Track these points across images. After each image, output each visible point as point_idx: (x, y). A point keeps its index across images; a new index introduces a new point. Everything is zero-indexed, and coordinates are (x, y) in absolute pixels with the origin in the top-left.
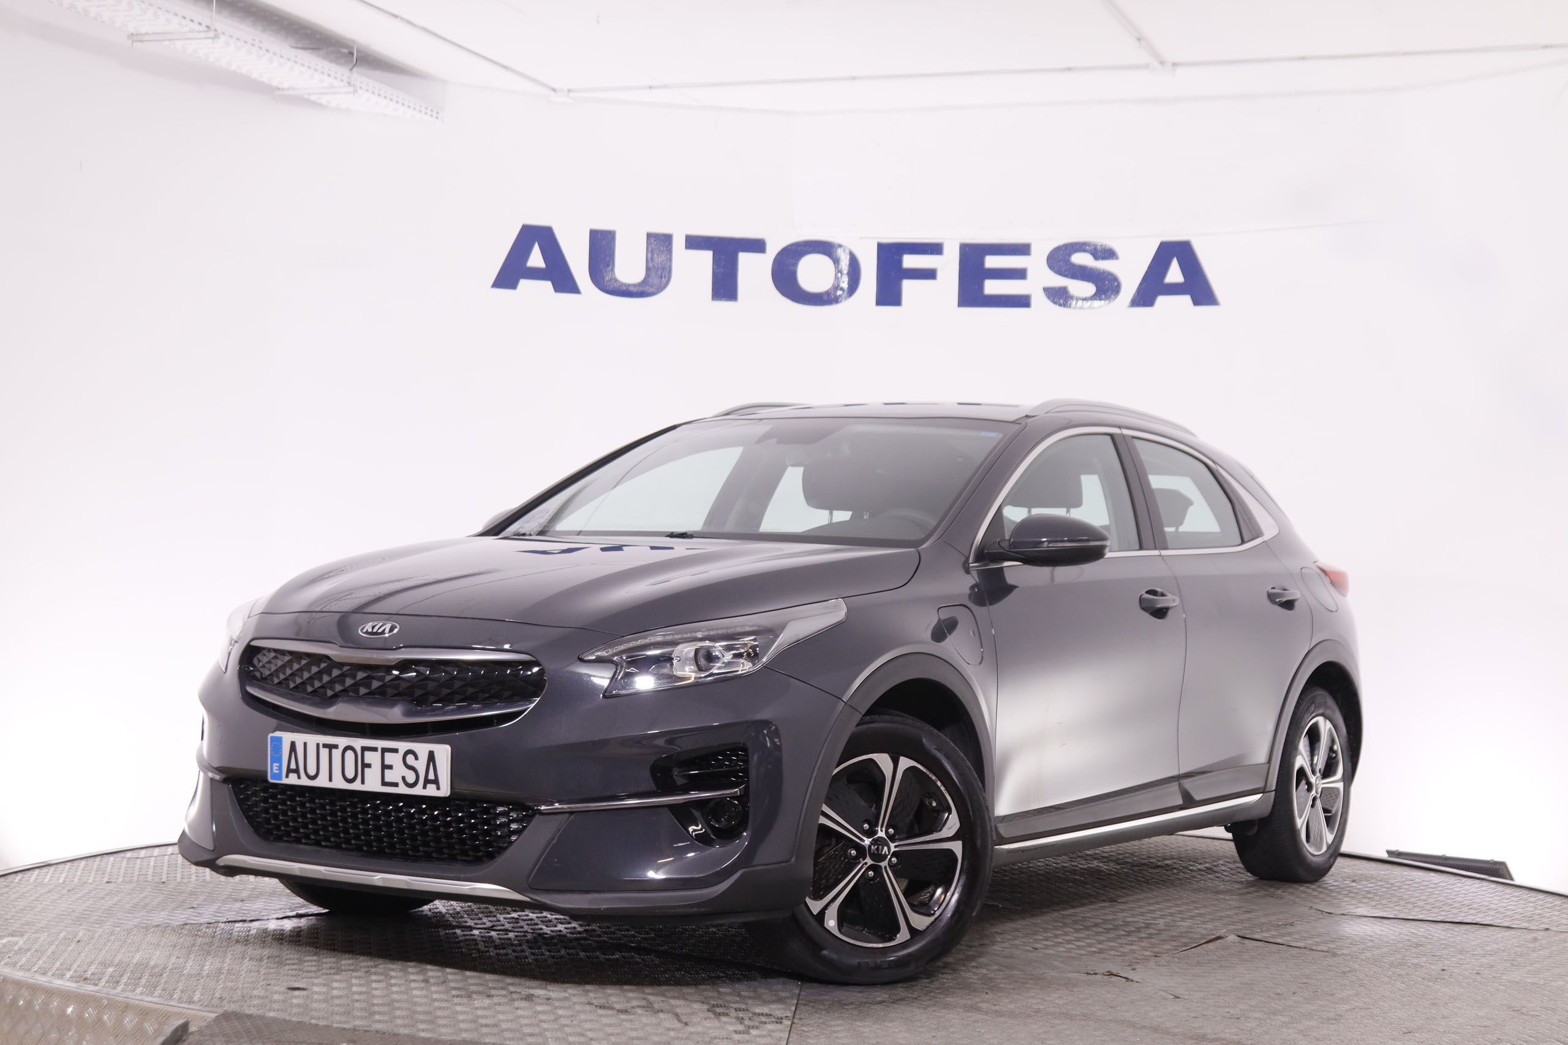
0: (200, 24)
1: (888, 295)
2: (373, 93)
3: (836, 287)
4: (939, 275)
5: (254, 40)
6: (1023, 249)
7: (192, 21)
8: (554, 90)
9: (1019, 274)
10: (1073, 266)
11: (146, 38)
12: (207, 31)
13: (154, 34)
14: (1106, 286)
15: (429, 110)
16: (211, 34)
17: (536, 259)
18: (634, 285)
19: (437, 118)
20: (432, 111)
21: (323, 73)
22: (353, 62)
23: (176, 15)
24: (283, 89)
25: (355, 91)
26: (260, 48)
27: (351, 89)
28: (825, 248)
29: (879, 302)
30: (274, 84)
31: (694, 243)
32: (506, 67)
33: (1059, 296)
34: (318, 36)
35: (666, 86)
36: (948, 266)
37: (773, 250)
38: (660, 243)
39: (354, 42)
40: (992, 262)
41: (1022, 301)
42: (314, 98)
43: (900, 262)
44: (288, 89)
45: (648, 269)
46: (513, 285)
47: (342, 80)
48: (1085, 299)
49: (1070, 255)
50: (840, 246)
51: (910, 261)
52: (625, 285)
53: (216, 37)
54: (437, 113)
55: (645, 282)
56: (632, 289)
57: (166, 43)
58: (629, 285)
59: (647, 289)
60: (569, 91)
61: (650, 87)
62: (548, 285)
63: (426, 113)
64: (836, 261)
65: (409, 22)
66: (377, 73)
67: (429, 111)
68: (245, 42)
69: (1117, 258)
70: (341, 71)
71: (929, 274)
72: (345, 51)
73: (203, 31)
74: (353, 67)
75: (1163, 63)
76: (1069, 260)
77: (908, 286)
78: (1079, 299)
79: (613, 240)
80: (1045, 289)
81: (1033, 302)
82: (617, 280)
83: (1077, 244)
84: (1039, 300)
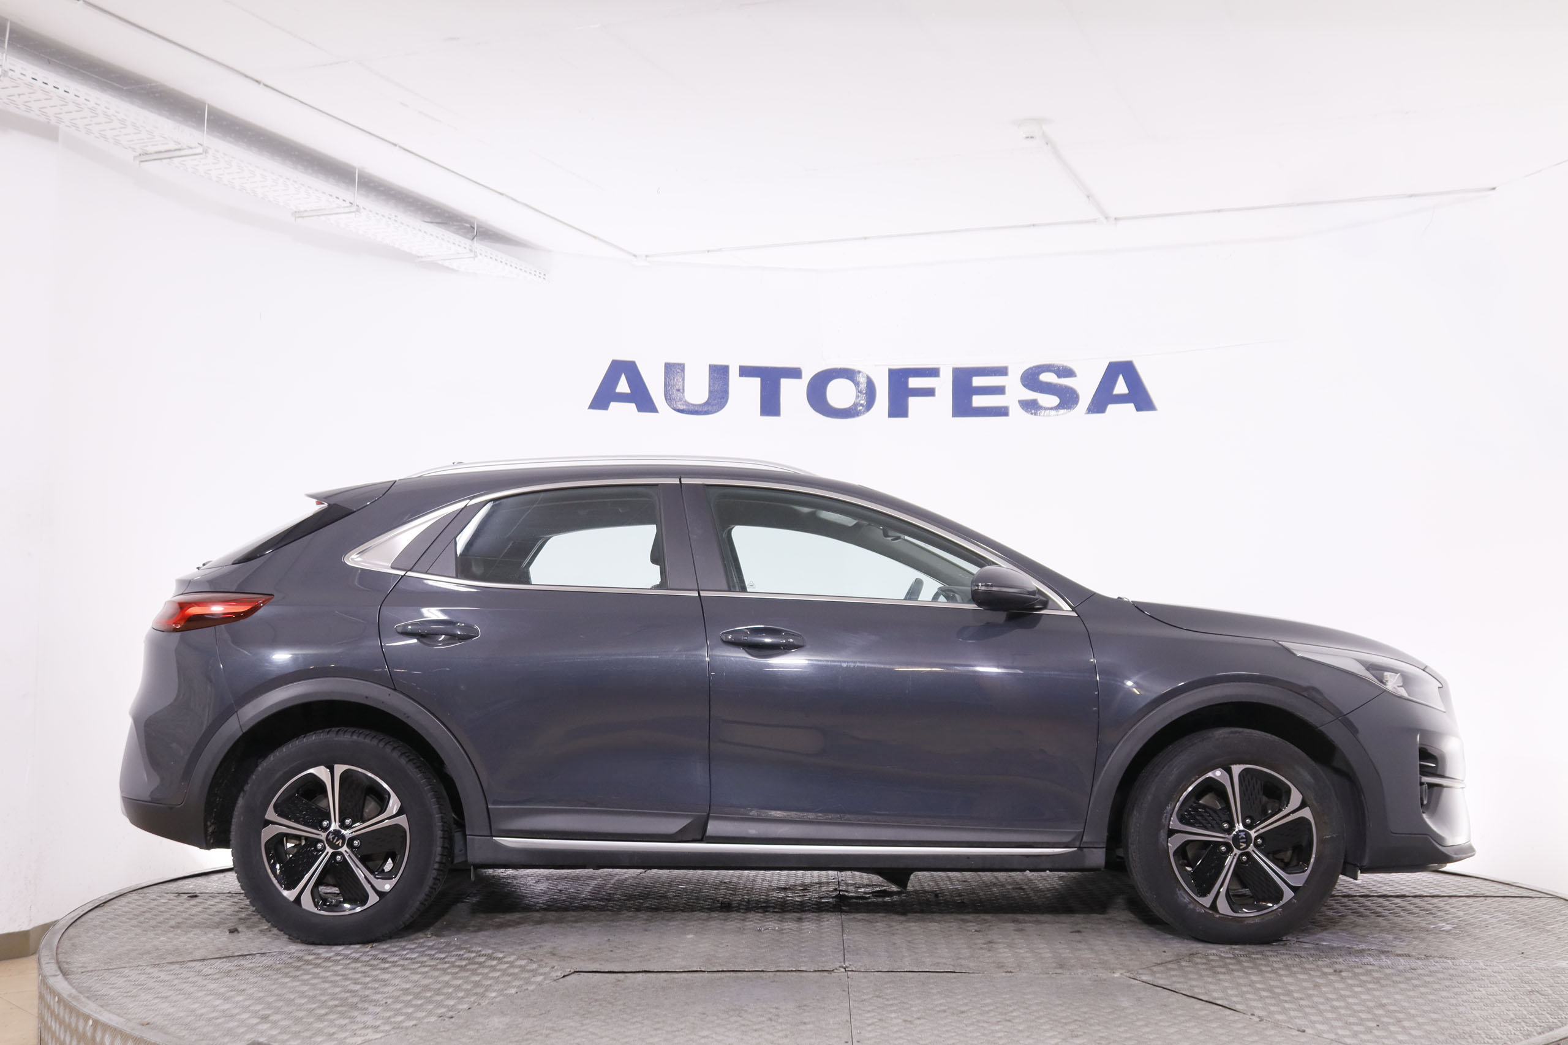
0: (344, 201)
1: (898, 409)
2: (491, 258)
3: (855, 405)
4: (937, 392)
5: (390, 215)
6: (1002, 371)
7: (337, 198)
8: (635, 256)
9: (1000, 390)
10: (1042, 383)
11: (306, 214)
12: (351, 206)
13: (311, 210)
14: (1068, 398)
15: (538, 273)
16: (354, 209)
17: (623, 387)
18: (700, 405)
19: (544, 278)
20: (540, 273)
21: (449, 242)
22: (474, 232)
23: (324, 193)
24: (422, 257)
25: (476, 256)
26: (396, 221)
27: (472, 255)
28: (848, 374)
29: (891, 415)
30: (414, 252)
31: (746, 371)
32: (595, 237)
33: (1031, 406)
34: (447, 215)
35: (720, 250)
36: (944, 385)
37: (807, 376)
38: (719, 374)
39: (475, 218)
40: (978, 381)
41: (1002, 412)
42: (446, 263)
43: (907, 383)
44: (425, 257)
45: (710, 392)
46: (605, 407)
47: (465, 248)
48: (1051, 409)
49: (1039, 375)
50: (859, 372)
51: (914, 383)
52: (692, 405)
53: (358, 211)
54: (545, 275)
55: (707, 403)
56: (698, 408)
57: (323, 218)
58: (696, 406)
59: (709, 408)
60: (647, 256)
61: (708, 251)
62: (633, 406)
63: (535, 275)
64: (857, 384)
65: (513, 199)
66: (498, 245)
68: (383, 217)
69: (1075, 376)
70: (465, 242)
71: (929, 392)
72: (467, 225)
73: (347, 207)
74: (474, 238)
75: (1107, 218)
76: (1038, 378)
77: (913, 402)
78: (1046, 409)
79: (683, 370)
80: (1019, 401)
81: (1011, 412)
82: (685, 401)
83: (1044, 366)
84: (1015, 410)
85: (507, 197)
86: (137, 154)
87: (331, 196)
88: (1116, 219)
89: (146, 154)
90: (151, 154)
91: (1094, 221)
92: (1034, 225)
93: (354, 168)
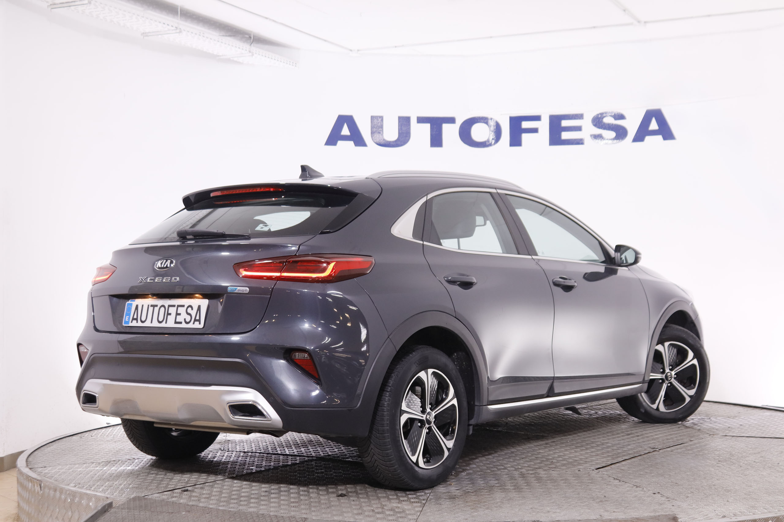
0: (172, 26)
1: (515, 141)
2: (262, 55)
3: (489, 139)
4: (540, 130)
5: (200, 33)
6: (579, 117)
7: (168, 25)
8: (351, 50)
9: (579, 129)
10: (604, 124)
11: (149, 34)
12: (176, 29)
13: (153, 32)
14: (621, 133)
15: (291, 62)
16: (178, 31)
17: (345, 131)
18: (393, 142)
19: (296, 66)
20: (293, 63)
21: (236, 47)
22: (252, 41)
23: (160, 22)
24: (220, 56)
25: (253, 55)
26: (204, 36)
27: (251, 54)
28: (484, 120)
29: (511, 145)
30: (215, 53)
31: (421, 120)
32: (325, 41)
33: (597, 137)
34: (234, 30)
35: (403, 46)
36: (544, 126)
37: (459, 122)
38: (404, 122)
39: (252, 32)
40: (565, 123)
41: (579, 142)
42: (235, 59)
43: (520, 125)
44: (223, 56)
45: (400, 134)
46: (334, 144)
47: (246, 50)
49: (602, 118)
50: (491, 119)
51: (525, 125)
52: (388, 141)
53: (180, 32)
54: (296, 64)
55: (398, 139)
56: (392, 143)
57: (160, 36)
58: (390, 142)
59: (399, 143)
60: (358, 50)
61: (396, 47)
62: (352, 143)
63: (290, 64)
64: (489, 126)
65: (274, 21)
66: (267, 47)
68: (196, 34)
69: (626, 119)
70: (246, 46)
71: (535, 130)
72: (247, 36)
73: (174, 30)
74: (251, 44)
75: (639, 22)
76: (602, 121)
77: (525, 136)
78: (607, 139)
79: (382, 120)
80: (591, 136)
81: (586, 142)
82: (384, 140)
83: (606, 113)
84: (588, 141)
85: (270, 19)
86: (49, 4)
87: (164, 24)
88: (645, 22)
89: (55, 4)
90: (57, 4)
91: (631, 24)
92: (594, 27)
93: (178, 6)
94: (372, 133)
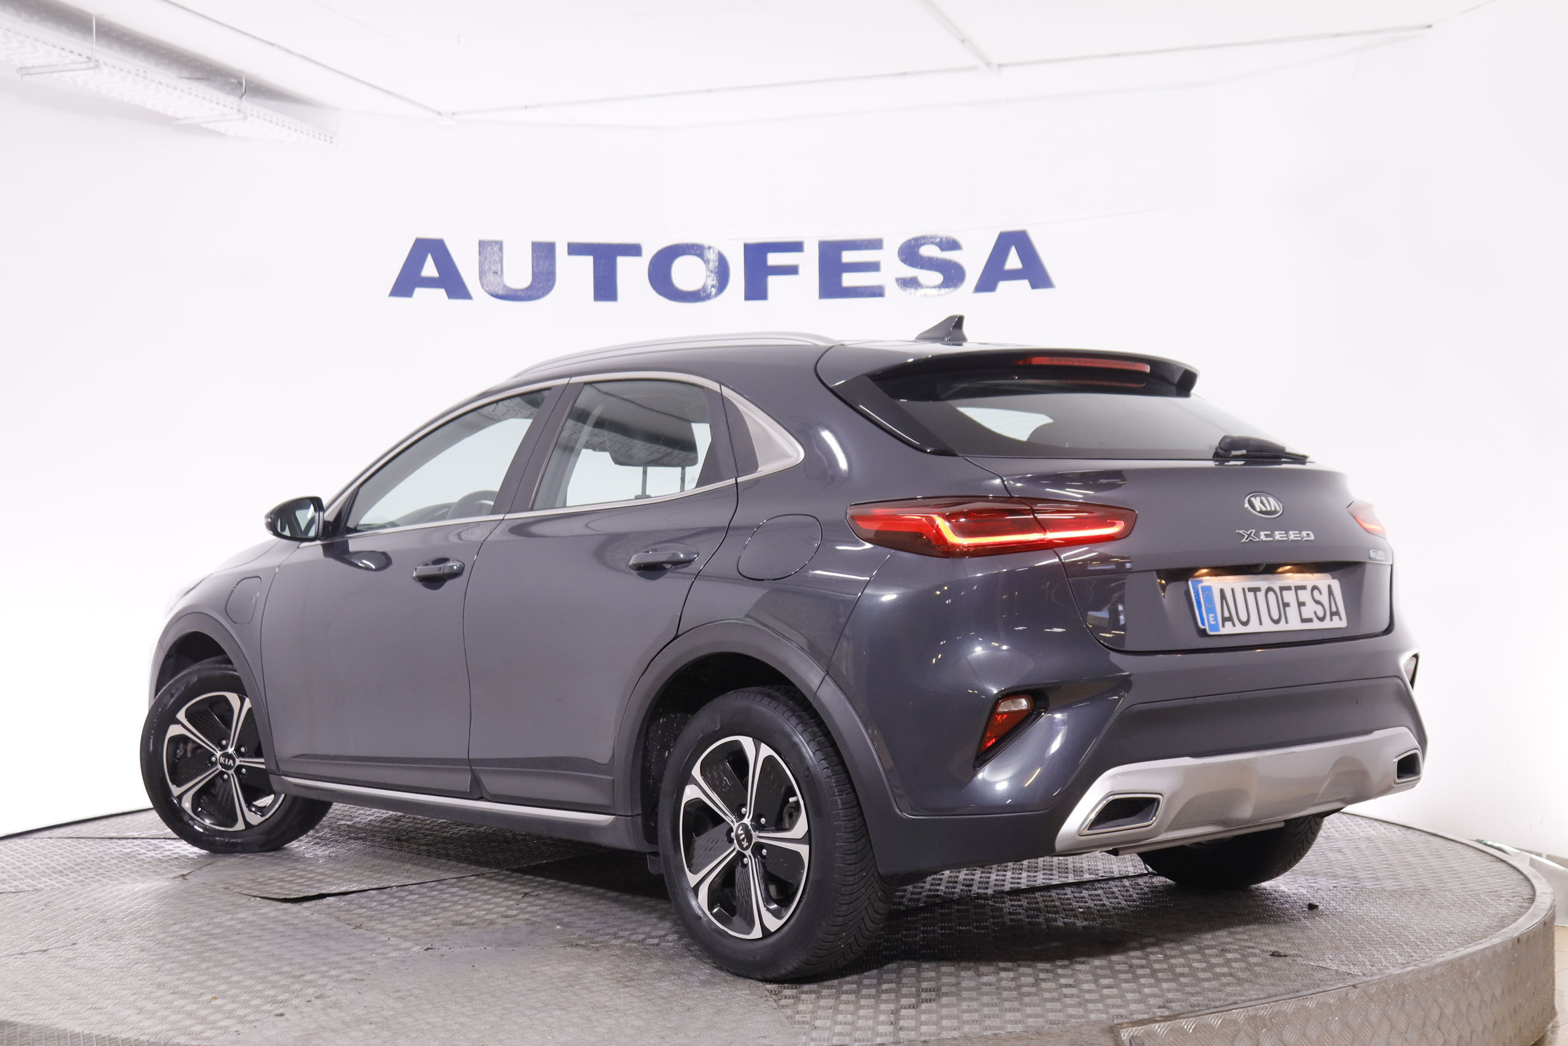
0: (80, 55)
1: (756, 290)
2: (265, 120)
3: (704, 288)
4: (801, 270)
5: (138, 71)
6: (875, 244)
7: (71, 52)
8: (439, 113)
9: (874, 267)
10: (922, 258)
11: (33, 71)
12: (87, 62)
13: (40, 67)
14: (953, 275)
15: (322, 135)
16: (92, 64)
17: (430, 269)
18: (522, 290)
19: (331, 142)
20: (325, 136)
21: (211, 101)
22: (242, 91)
23: (54, 46)
24: (180, 119)
25: (245, 118)
26: (144, 78)
27: (241, 116)
28: (696, 250)
29: (748, 297)
30: (170, 113)
31: (575, 249)
32: (389, 93)
33: (909, 283)
34: (208, 68)
35: (540, 106)
36: (809, 262)
37: (649, 252)
38: (544, 253)
39: (242, 72)
40: (848, 257)
41: (876, 292)
42: (211, 126)
43: (765, 260)
44: (184, 119)
45: (534, 274)
46: (409, 294)
47: (232, 108)
49: (918, 248)
50: (709, 248)
51: (774, 259)
52: (512, 290)
53: (97, 67)
54: (331, 138)
55: (530, 287)
56: (518, 294)
57: (55, 75)
58: (517, 290)
59: (532, 293)
60: (453, 114)
61: (526, 107)
62: (442, 292)
63: (320, 138)
64: (707, 262)
65: (286, 50)
66: (273, 103)
67: (322, 137)
68: (129, 72)
69: (961, 249)
70: (232, 101)
71: (792, 270)
72: (233, 80)
73: (84, 62)
74: (242, 96)
75: (988, 64)
76: (918, 252)
77: (773, 281)
78: (928, 287)
79: (501, 249)
80: (898, 280)
81: (887, 292)
82: (505, 286)
83: (924, 238)
84: (892, 289)
85: (280, 47)
87: (63, 49)
88: (999, 66)
91: (974, 68)
92: (906, 74)
93: (91, 15)
94: (482, 274)
